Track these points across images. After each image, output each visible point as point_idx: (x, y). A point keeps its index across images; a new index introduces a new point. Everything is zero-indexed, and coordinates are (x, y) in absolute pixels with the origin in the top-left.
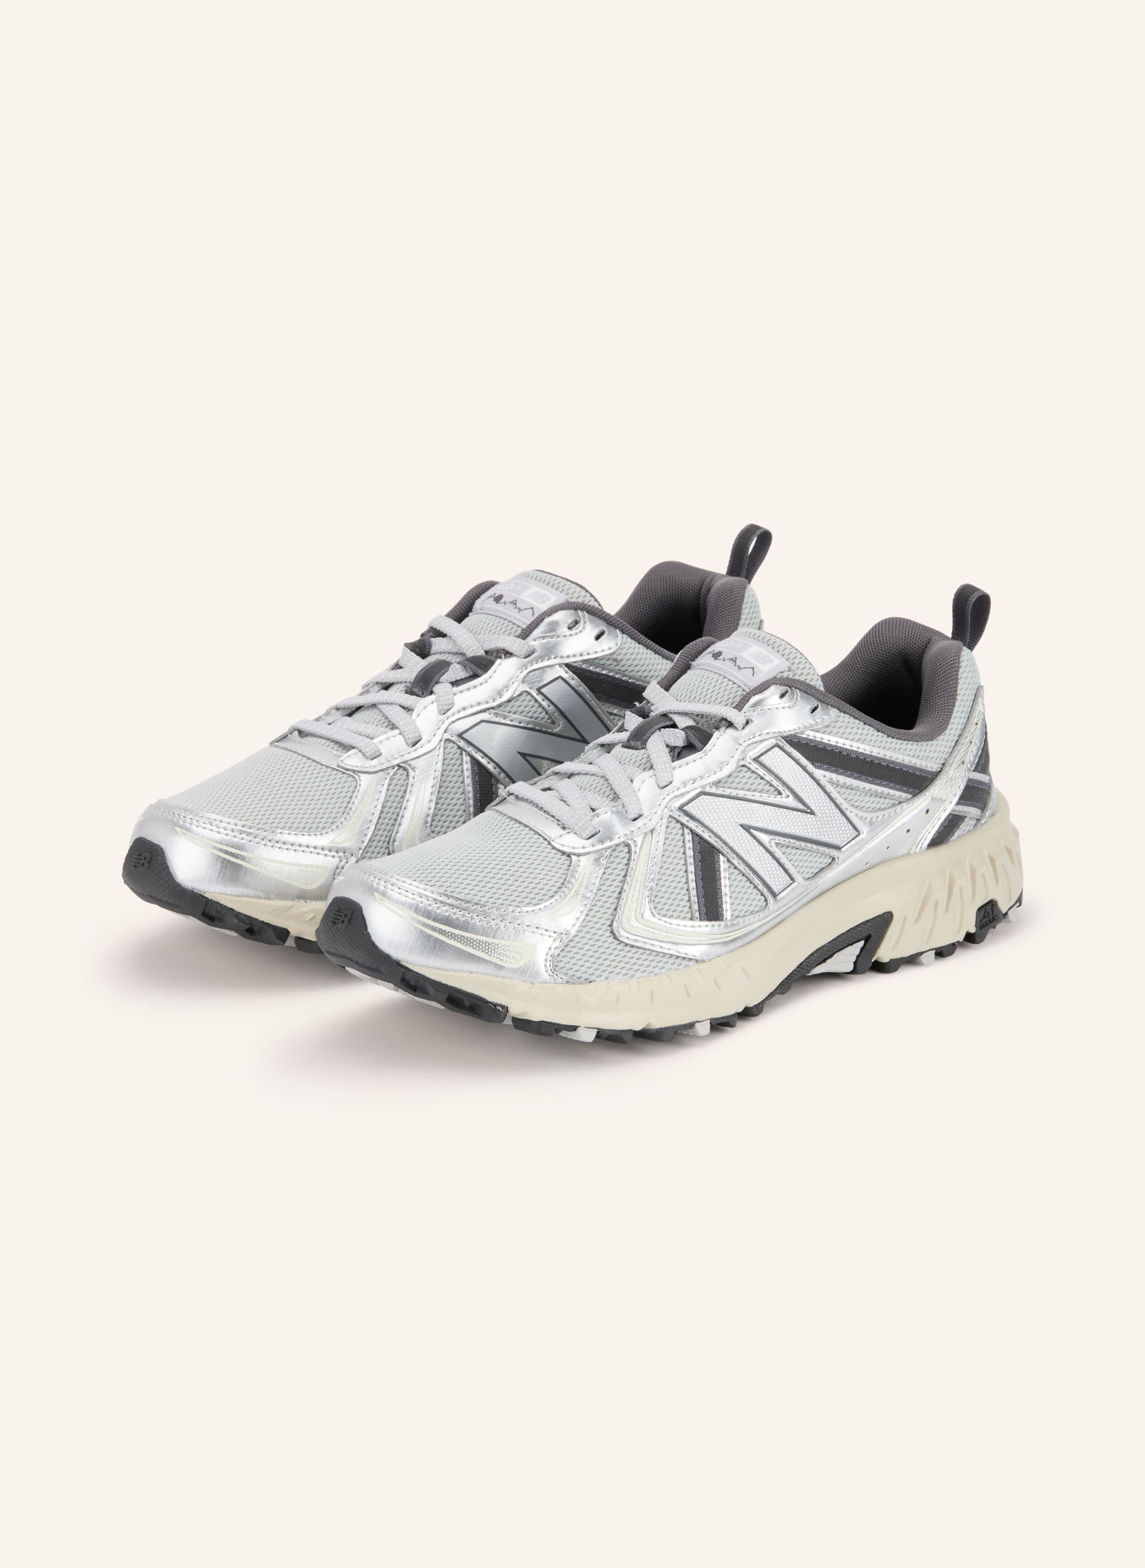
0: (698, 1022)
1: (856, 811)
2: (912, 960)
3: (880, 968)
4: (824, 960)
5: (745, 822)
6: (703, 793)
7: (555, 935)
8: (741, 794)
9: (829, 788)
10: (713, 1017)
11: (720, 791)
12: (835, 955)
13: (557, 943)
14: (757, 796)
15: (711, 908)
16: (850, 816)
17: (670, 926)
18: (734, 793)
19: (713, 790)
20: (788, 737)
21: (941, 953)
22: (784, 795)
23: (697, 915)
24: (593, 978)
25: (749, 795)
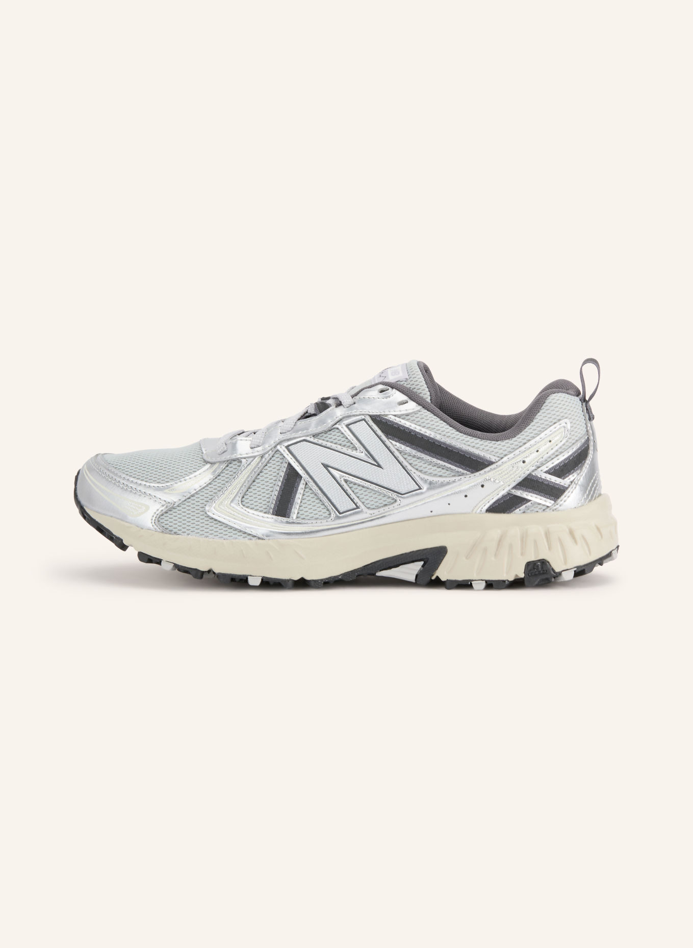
0: (251, 576)
1: (419, 473)
2: (466, 585)
3: (437, 583)
4: (390, 568)
5: (326, 462)
6: (305, 440)
7: (164, 503)
8: (329, 444)
9: (397, 454)
10: (265, 576)
11: (315, 441)
12: (401, 567)
13: (163, 508)
14: (339, 448)
15: (282, 508)
16: (414, 475)
17: (247, 513)
18: (324, 443)
19: (312, 439)
20: (374, 416)
21: (490, 585)
22: (358, 451)
23: (271, 511)
24: (180, 532)
25: (334, 446)
